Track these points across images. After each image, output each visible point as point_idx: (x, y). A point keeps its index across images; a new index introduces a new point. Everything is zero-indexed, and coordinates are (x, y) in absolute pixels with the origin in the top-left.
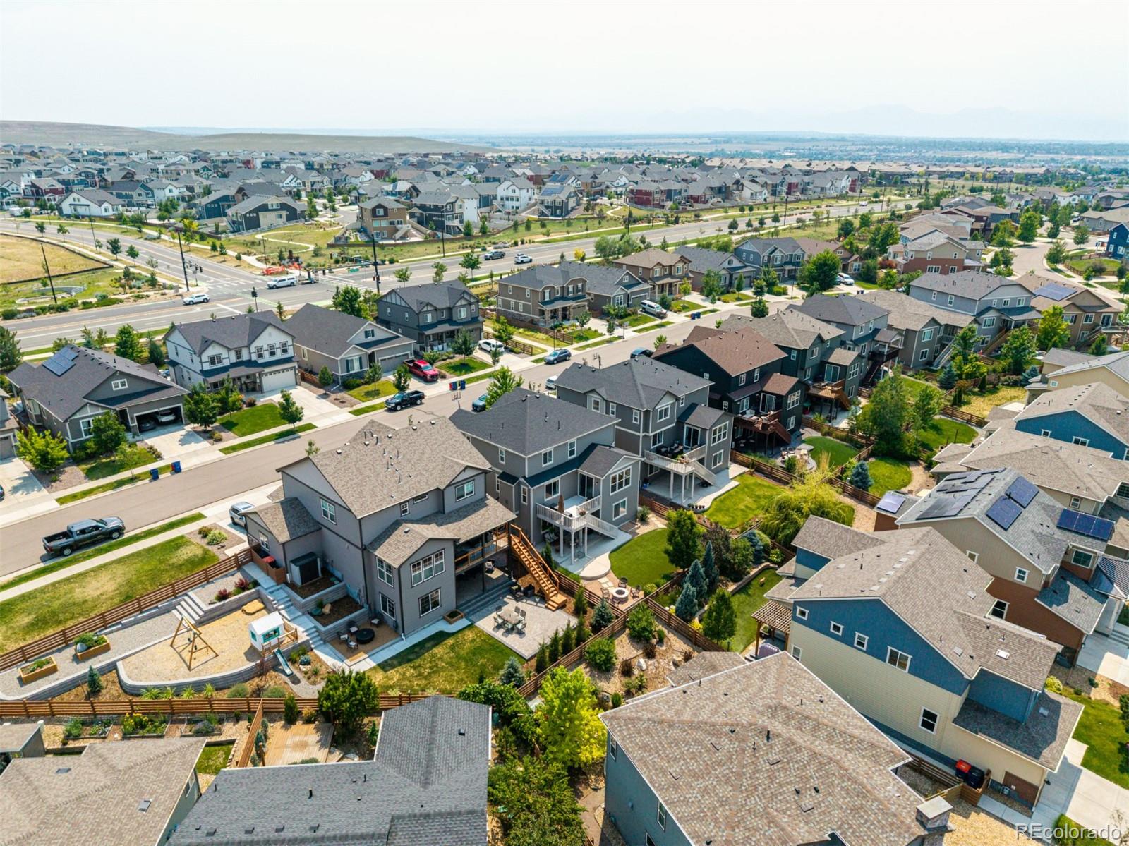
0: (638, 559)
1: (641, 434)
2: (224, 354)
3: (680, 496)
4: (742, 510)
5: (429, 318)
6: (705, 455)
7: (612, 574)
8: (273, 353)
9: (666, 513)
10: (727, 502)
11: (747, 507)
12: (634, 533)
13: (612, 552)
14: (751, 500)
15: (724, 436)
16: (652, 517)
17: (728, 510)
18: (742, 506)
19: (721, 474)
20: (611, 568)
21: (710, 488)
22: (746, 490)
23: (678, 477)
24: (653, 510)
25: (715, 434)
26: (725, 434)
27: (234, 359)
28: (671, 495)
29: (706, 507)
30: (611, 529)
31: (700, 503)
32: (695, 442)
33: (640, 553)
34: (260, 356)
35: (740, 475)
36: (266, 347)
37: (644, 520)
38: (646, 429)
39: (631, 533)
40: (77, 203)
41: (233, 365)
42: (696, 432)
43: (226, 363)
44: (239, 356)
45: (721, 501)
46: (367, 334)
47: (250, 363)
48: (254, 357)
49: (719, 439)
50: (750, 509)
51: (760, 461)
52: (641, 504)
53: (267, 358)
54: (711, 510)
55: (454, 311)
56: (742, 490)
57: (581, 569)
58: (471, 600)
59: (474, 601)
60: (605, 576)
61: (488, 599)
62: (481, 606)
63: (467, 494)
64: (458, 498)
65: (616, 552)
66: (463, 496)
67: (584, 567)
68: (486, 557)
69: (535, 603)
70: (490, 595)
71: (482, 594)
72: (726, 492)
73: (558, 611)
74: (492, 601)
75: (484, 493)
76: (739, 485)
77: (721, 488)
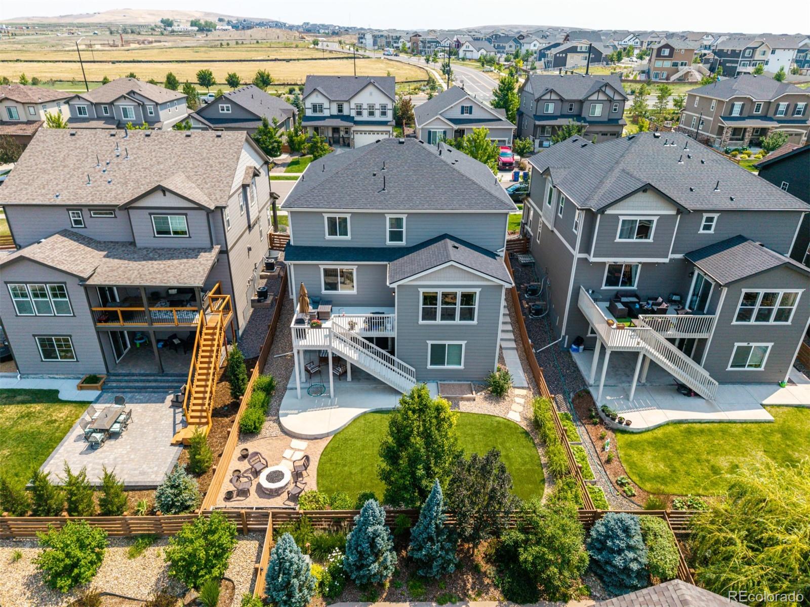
1: (576, 255)
2: (326, 104)
4: (714, 468)
5: (551, 109)
6: (708, 336)
7: (324, 443)
8: (371, 114)
13: (375, 411)
15: (780, 316)
16: (521, 395)
20: (337, 434)
21: (691, 400)
22: (775, 437)
25: (750, 303)
27: (335, 111)
28: (590, 377)
29: (636, 426)
34: (359, 113)
36: (365, 106)
37: (497, 393)
40: (467, 49)
41: (332, 117)
43: (326, 113)
44: (340, 110)
46: (463, 110)
47: (348, 118)
48: (353, 113)
49: (763, 318)
53: (365, 117)
55: (585, 105)
57: (296, 412)
58: (133, 375)
59: (135, 378)
60: (308, 439)
61: (154, 384)
62: (135, 388)
63: (176, 233)
64: (159, 233)
65: (378, 416)
66: (169, 233)
67: (305, 410)
68: (156, 325)
69: (177, 422)
70: (168, 381)
71: (153, 375)
72: (720, 422)
73: (177, 448)
74: (155, 389)
75: (209, 242)
76: (769, 422)
77: (716, 410)
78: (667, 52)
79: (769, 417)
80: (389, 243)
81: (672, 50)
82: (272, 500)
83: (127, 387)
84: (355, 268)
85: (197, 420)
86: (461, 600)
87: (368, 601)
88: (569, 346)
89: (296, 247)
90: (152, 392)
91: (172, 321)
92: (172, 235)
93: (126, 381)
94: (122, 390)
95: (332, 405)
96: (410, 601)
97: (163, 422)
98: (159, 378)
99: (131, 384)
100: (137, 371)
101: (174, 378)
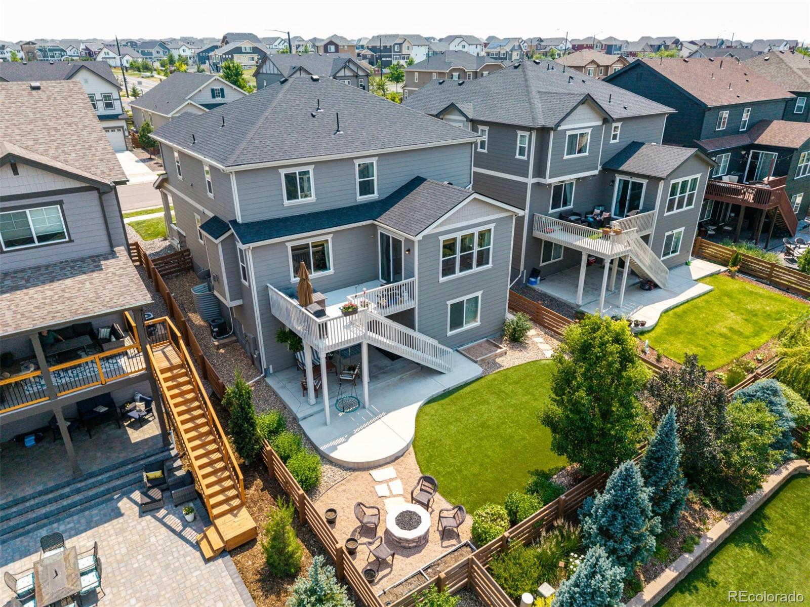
0: (483, 425)
1: (530, 181)
3: (597, 301)
4: (722, 335)
6: (651, 231)
7: (411, 459)
9: (564, 330)
10: (691, 318)
11: (731, 329)
12: (489, 364)
13: (429, 402)
14: (738, 318)
15: (689, 204)
16: (534, 335)
17: (693, 333)
18: (721, 328)
19: (676, 271)
20: (414, 442)
21: (654, 293)
22: (726, 300)
23: (596, 263)
24: (538, 321)
25: (673, 193)
26: (691, 197)
28: (578, 298)
29: (649, 324)
30: (435, 352)
31: (638, 316)
32: (634, 206)
33: (491, 411)
35: (711, 275)
37: (516, 339)
38: (540, 172)
39: (482, 363)
40: (107, 56)
42: (638, 187)
45: (678, 316)
46: (214, 94)
49: (680, 206)
50: (740, 334)
51: (750, 254)
52: (513, 308)
54: (658, 330)
56: (719, 299)
57: (342, 439)
58: (25, 500)
59: (32, 502)
60: (389, 463)
61: (77, 498)
62: (46, 516)
63: (41, 238)
64: (9, 243)
65: (435, 405)
66: (31, 240)
67: (351, 434)
68: (63, 395)
69: (179, 528)
70: (101, 483)
71: (68, 484)
72: (687, 301)
73: (220, 561)
74: (86, 504)
75: (107, 243)
76: (711, 291)
77: (677, 295)
78: (332, 48)
79: (708, 288)
80: (361, 199)
81: (337, 46)
82: (423, 551)
83: (28, 523)
84: (329, 238)
85: (225, 507)
86: (700, 537)
87: (636, 593)
88: (528, 281)
89: (247, 225)
90: (82, 511)
91: (95, 378)
92: (37, 244)
93: (20, 514)
94: (21, 530)
95: (375, 415)
96: (666, 567)
97: (153, 540)
98: (79, 485)
99: (31, 515)
100: (29, 491)
101: (107, 475)
